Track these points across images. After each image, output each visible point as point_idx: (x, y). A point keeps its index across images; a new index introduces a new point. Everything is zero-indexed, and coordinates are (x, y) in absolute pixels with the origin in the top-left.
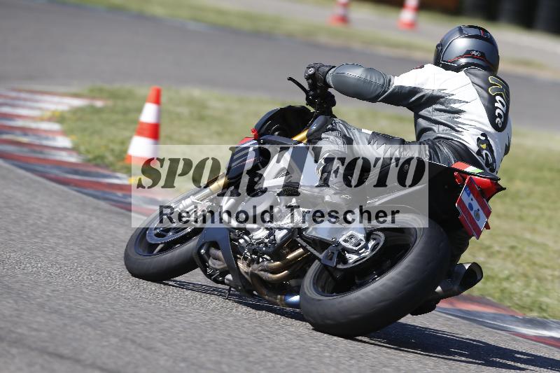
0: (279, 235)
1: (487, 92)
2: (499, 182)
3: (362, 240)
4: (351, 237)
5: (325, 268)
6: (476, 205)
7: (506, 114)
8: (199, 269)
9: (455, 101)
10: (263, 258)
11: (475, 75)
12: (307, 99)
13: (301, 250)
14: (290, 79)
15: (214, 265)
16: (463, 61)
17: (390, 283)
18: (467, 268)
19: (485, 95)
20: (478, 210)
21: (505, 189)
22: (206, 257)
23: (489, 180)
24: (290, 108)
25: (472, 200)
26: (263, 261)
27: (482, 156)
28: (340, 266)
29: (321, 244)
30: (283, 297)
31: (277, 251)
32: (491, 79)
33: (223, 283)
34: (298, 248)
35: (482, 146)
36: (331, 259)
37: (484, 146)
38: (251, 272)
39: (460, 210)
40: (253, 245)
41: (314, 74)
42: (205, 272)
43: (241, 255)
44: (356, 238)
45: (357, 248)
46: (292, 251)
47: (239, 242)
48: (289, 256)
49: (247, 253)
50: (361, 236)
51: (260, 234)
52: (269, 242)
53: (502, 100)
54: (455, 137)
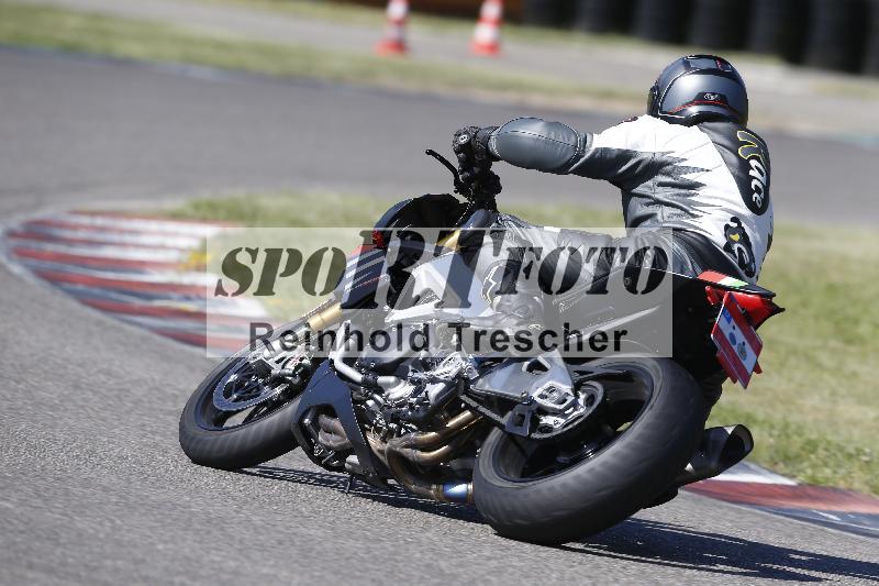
0: (434, 390)
1: (737, 155)
2: (774, 300)
3: (568, 394)
4: (551, 390)
5: (509, 439)
6: (740, 337)
7: (767, 187)
8: (300, 448)
9: (687, 169)
10: (406, 428)
11: (715, 130)
12: (457, 182)
13: (467, 414)
14: (431, 153)
15: (328, 441)
16: (694, 110)
17: (613, 461)
18: (730, 432)
19: (734, 159)
20: (744, 344)
21: (783, 310)
22: (312, 428)
23: (758, 298)
24: (428, 197)
25: (734, 328)
26: (408, 432)
27: (733, 252)
28: (536, 436)
29: (503, 403)
30: (441, 487)
31: (430, 417)
32: (740, 135)
33: (341, 469)
34: (463, 410)
35: (732, 236)
36: (521, 425)
37: (736, 237)
38: (389, 450)
39: (717, 344)
40: (389, 407)
41: (468, 143)
42: (310, 453)
43: (371, 424)
44: (559, 391)
45: (562, 407)
46: (454, 416)
47: (366, 406)
48: (451, 424)
49: (380, 420)
50: (567, 388)
51: (401, 391)
52: (417, 403)
53: (759, 166)
54: (689, 225)
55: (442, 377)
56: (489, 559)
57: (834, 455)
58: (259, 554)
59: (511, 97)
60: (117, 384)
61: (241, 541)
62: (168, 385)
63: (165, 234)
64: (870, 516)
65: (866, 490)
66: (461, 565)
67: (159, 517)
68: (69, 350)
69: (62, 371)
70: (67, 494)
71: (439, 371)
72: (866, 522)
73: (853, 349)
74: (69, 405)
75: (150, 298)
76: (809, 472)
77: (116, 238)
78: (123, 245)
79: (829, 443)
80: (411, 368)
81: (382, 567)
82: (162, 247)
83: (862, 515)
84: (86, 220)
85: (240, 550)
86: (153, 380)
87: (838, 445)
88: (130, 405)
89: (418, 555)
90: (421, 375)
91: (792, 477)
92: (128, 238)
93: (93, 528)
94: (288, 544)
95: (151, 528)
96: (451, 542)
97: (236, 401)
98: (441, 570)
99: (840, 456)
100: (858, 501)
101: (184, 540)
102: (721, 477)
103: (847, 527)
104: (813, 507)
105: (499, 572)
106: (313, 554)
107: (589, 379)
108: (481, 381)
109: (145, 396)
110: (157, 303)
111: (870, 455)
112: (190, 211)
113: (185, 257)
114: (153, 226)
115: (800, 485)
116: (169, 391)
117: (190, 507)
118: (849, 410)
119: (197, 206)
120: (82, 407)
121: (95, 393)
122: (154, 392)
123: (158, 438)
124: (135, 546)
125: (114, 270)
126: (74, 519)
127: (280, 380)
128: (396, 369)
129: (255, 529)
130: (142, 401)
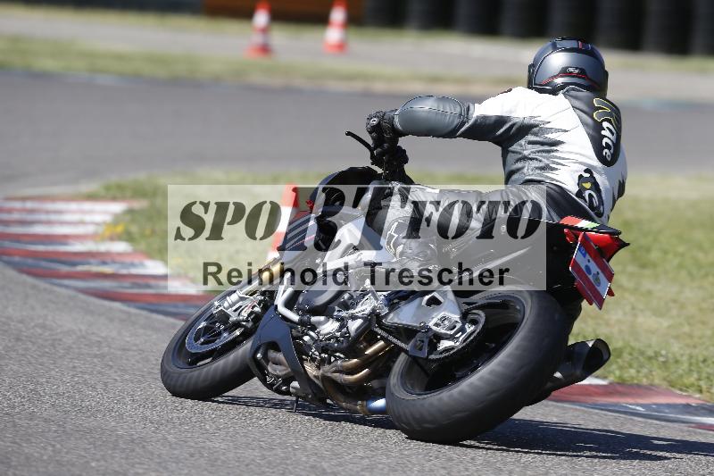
0: (354, 326)
1: (592, 117)
2: (620, 236)
3: (457, 322)
4: (444, 319)
5: (414, 361)
6: (594, 268)
7: (617, 144)
8: (256, 378)
9: (551, 130)
10: (335, 357)
11: (576, 98)
12: (372, 157)
13: (381, 343)
14: (349, 134)
15: (275, 371)
16: (559, 81)
17: (499, 369)
18: (590, 345)
19: (590, 121)
20: (598, 273)
21: (628, 244)
22: (263, 361)
23: (607, 235)
24: (352, 169)
25: (589, 261)
26: (336, 360)
27: (584, 198)
28: (432, 357)
29: (407, 333)
30: (365, 403)
31: (352, 346)
32: (596, 102)
33: (288, 393)
34: (378, 340)
35: (584, 185)
36: (421, 349)
37: (588, 185)
38: (322, 374)
39: (575, 274)
40: (321, 341)
42: (264, 381)
43: (308, 355)
44: (450, 320)
45: (452, 332)
46: (371, 345)
47: (303, 340)
48: (368, 352)
49: (314, 352)
50: (456, 317)
51: (329, 327)
52: (341, 336)
53: (611, 127)
54: (547, 177)
55: (359, 315)
56: (362, 458)
57: (637, 358)
58: (174, 465)
59: (358, 86)
60: (51, 335)
61: (159, 456)
62: (93, 333)
63: (83, 212)
64: (669, 406)
65: (665, 385)
66: (340, 465)
67: (91, 440)
68: (10, 309)
69: (6, 328)
70: (15, 426)
71: (358, 310)
72: (667, 411)
73: (647, 272)
74: (13, 355)
75: (74, 264)
76: (617, 373)
77: (43, 217)
78: (49, 223)
79: (633, 349)
80: (337, 308)
81: (275, 470)
82: (82, 223)
83: (662, 405)
84: (18, 205)
85: (160, 463)
86: (80, 330)
87: (639, 350)
88: (62, 351)
89: (304, 459)
90: (344, 314)
91: (605, 378)
92: (53, 217)
93: (38, 452)
94: (197, 456)
95: (85, 449)
96: (330, 447)
97: (202, 344)
98: (324, 470)
99: (641, 359)
100: (659, 394)
101: (113, 458)
102: (586, 382)
103: (650, 415)
104: (623, 401)
105: (371, 468)
106: (219, 463)
107: (474, 308)
108: (391, 315)
109: (74, 343)
110: (80, 268)
111: (666, 356)
112: (103, 192)
113: (100, 230)
114: (73, 206)
115: (611, 384)
116: (95, 338)
117: (116, 430)
118: (647, 321)
119: (108, 188)
120: (23, 355)
121: (33, 343)
122: (82, 340)
123: (87, 376)
124: (73, 465)
125: (43, 243)
126: (20, 445)
127: (237, 325)
128: (325, 310)
129: (170, 445)
130: (71, 348)
